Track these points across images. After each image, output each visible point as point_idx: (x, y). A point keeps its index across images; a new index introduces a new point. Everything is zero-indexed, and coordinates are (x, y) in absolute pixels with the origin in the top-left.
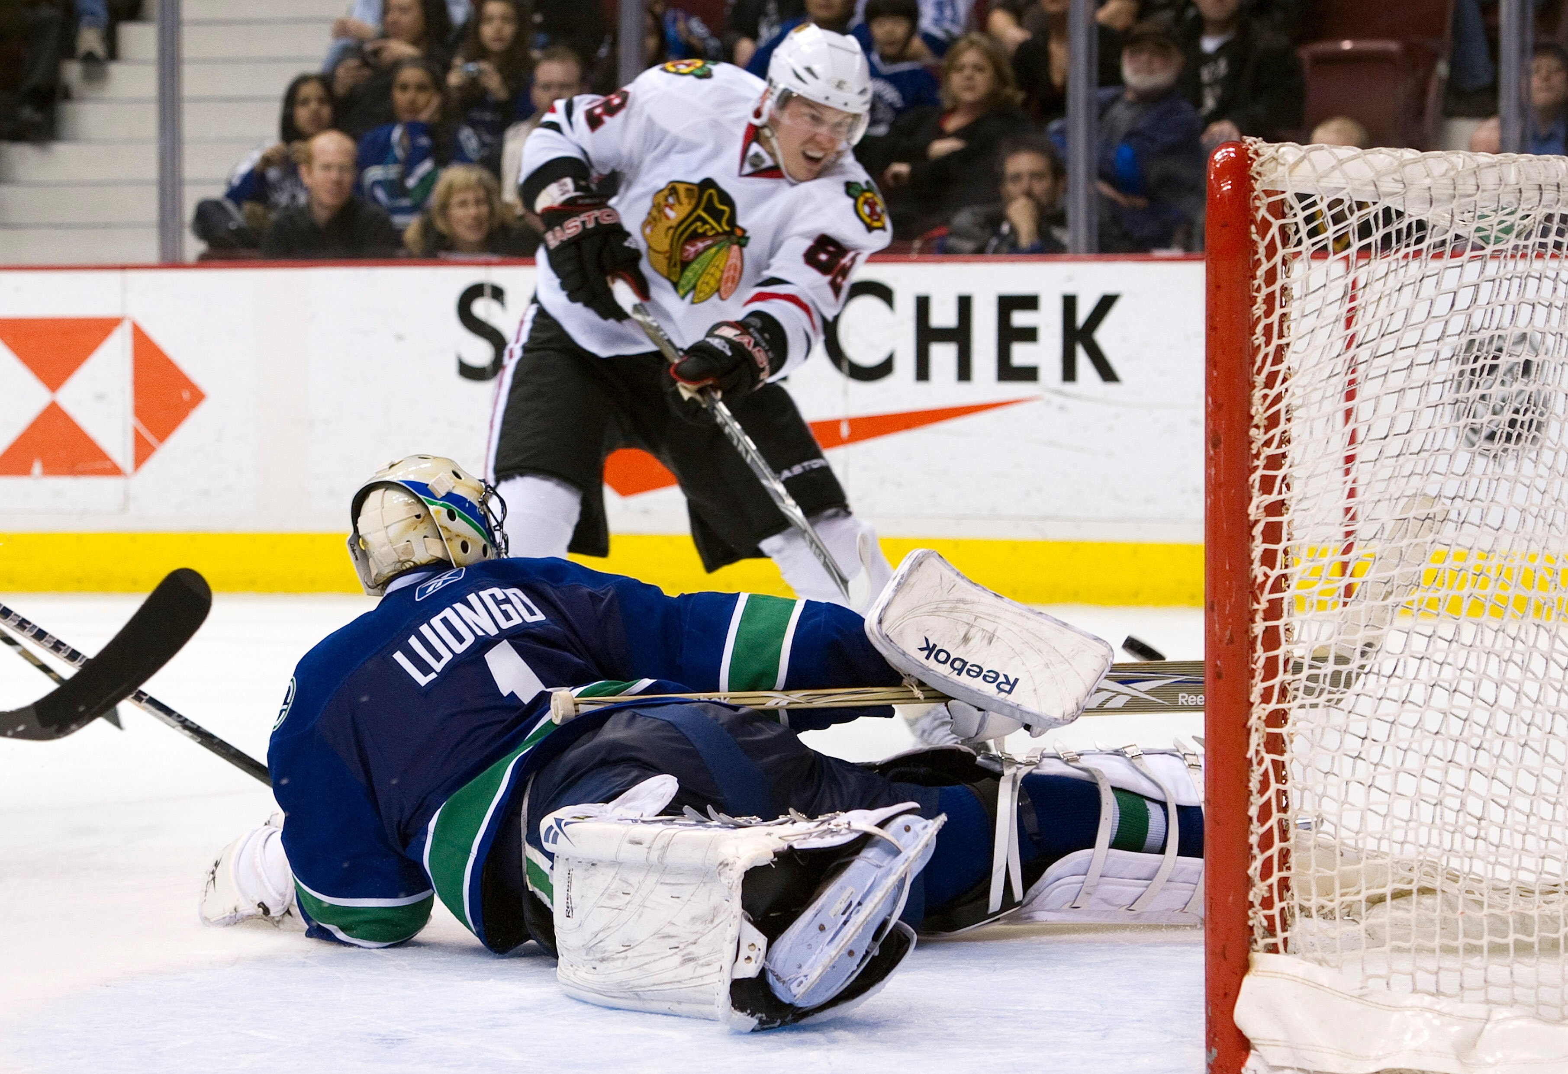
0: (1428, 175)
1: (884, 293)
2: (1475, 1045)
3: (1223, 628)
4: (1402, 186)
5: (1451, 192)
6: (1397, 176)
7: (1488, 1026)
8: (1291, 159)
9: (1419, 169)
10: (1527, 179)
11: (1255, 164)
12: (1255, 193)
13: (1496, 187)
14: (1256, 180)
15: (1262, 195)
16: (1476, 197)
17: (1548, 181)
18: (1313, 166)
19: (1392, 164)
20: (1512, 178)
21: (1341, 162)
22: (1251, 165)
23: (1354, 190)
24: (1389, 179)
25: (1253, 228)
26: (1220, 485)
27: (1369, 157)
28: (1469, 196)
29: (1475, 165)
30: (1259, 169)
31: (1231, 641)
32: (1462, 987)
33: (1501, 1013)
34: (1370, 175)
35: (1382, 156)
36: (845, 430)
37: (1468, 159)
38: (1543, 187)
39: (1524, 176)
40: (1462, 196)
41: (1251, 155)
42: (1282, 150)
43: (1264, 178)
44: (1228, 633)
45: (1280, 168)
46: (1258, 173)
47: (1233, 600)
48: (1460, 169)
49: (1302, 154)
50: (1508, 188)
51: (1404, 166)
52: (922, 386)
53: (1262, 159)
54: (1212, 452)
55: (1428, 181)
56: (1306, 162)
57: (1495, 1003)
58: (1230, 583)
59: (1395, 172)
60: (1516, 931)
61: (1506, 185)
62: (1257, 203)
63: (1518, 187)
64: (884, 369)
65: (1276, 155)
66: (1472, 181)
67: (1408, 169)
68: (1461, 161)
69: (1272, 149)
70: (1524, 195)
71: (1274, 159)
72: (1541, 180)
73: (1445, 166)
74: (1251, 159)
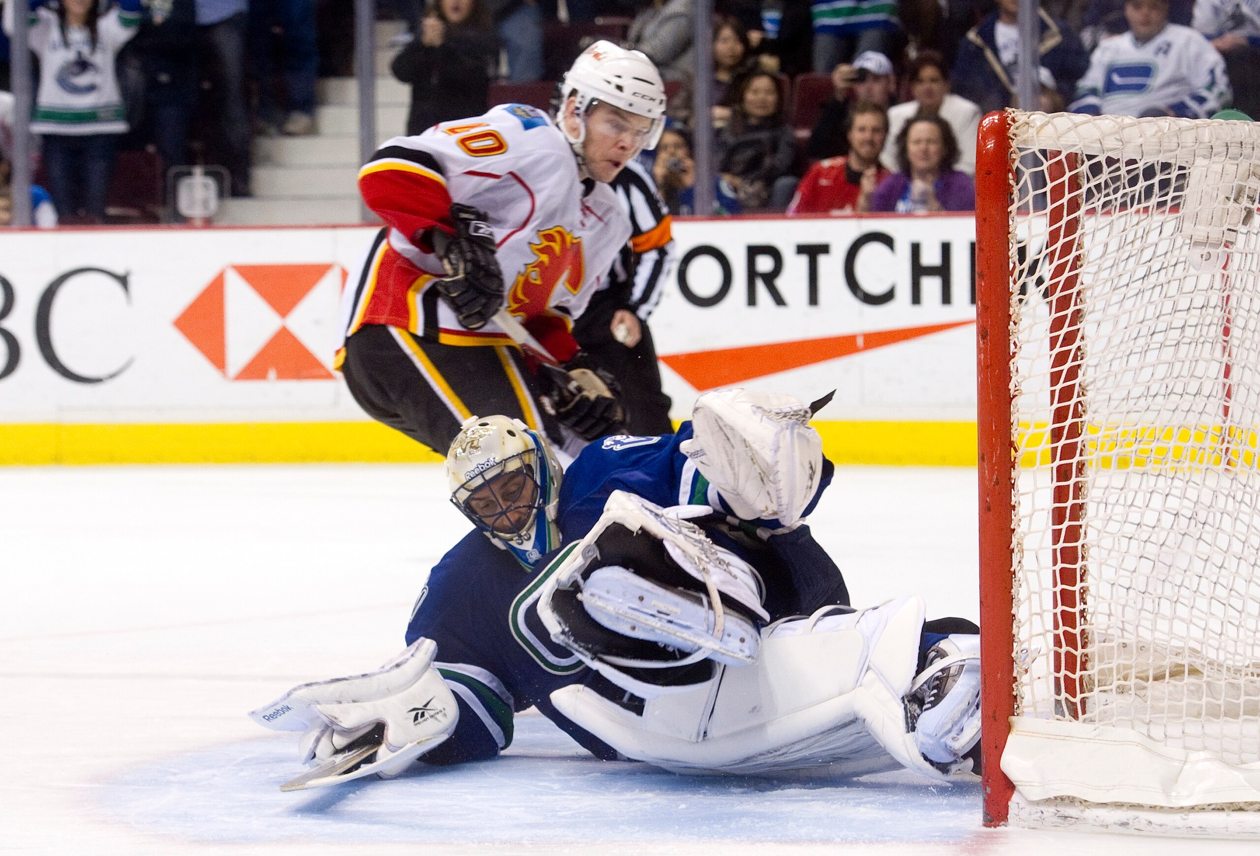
0: (1141, 136)
1: (887, 240)
2: (1177, 781)
3: (991, 473)
4: (1121, 143)
5: (1158, 148)
6: (1117, 137)
7: (1187, 767)
8: (1038, 124)
9: (1135, 131)
10: (1217, 139)
11: (1012, 128)
12: (1012, 149)
13: (1194, 144)
14: (1013, 139)
15: (1017, 150)
16: (1177, 152)
17: (1233, 141)
18: (1055, 128)
19: (1114, 127)
20: (1206, 139)
21: (1076, 126)
22: (1009, 128)
23: (1084, 146)
24: (1112, 138)
25: (1010, 176)
26: (987, 367)
27: (1098, 122)
28: (1172, 151)
29: (1177, 128)
30: (1015, 131)
31: (997, 483)
32: (1166, 736)
33: (1193, 756)
34: (1098, 135)
35: (1107, 121)
36: (860, 342)
37: (1172, 123)
38: (1229, 145)
39: (1214, 136)
40: (1165, 152)
41: (1009, 122)
42: (1032, 117)
43: (1019, 138)
44: (995, 477)
45: (1031, 130)
46: (1014, 134)
47: (998, 452)
48: (1166, 131)
49: (1047, 119)
50: (1202, 146)
51: (1123, 128)
52: (916, 308)
53: (1017, 124)
54: (981, 342)
55: (1141, 141)
56: (1050, 125)
57: (1190, 749)
58: (996, 440)
59: (1117, 133)
60: (1207, 696)
61: (1200, 143)
62: (1014, 156)
63: (1210, 144)
64: (888, 297)
65: (1027, 120)
66: (1175, 140)
67: (1126, 131)
68: (1167, 124)
69: (1025, 116)
70: (1215, 150)
71: (1027, 123)
72: (1228, 139)
73: (1155, 129)
74: (1009, 124)
